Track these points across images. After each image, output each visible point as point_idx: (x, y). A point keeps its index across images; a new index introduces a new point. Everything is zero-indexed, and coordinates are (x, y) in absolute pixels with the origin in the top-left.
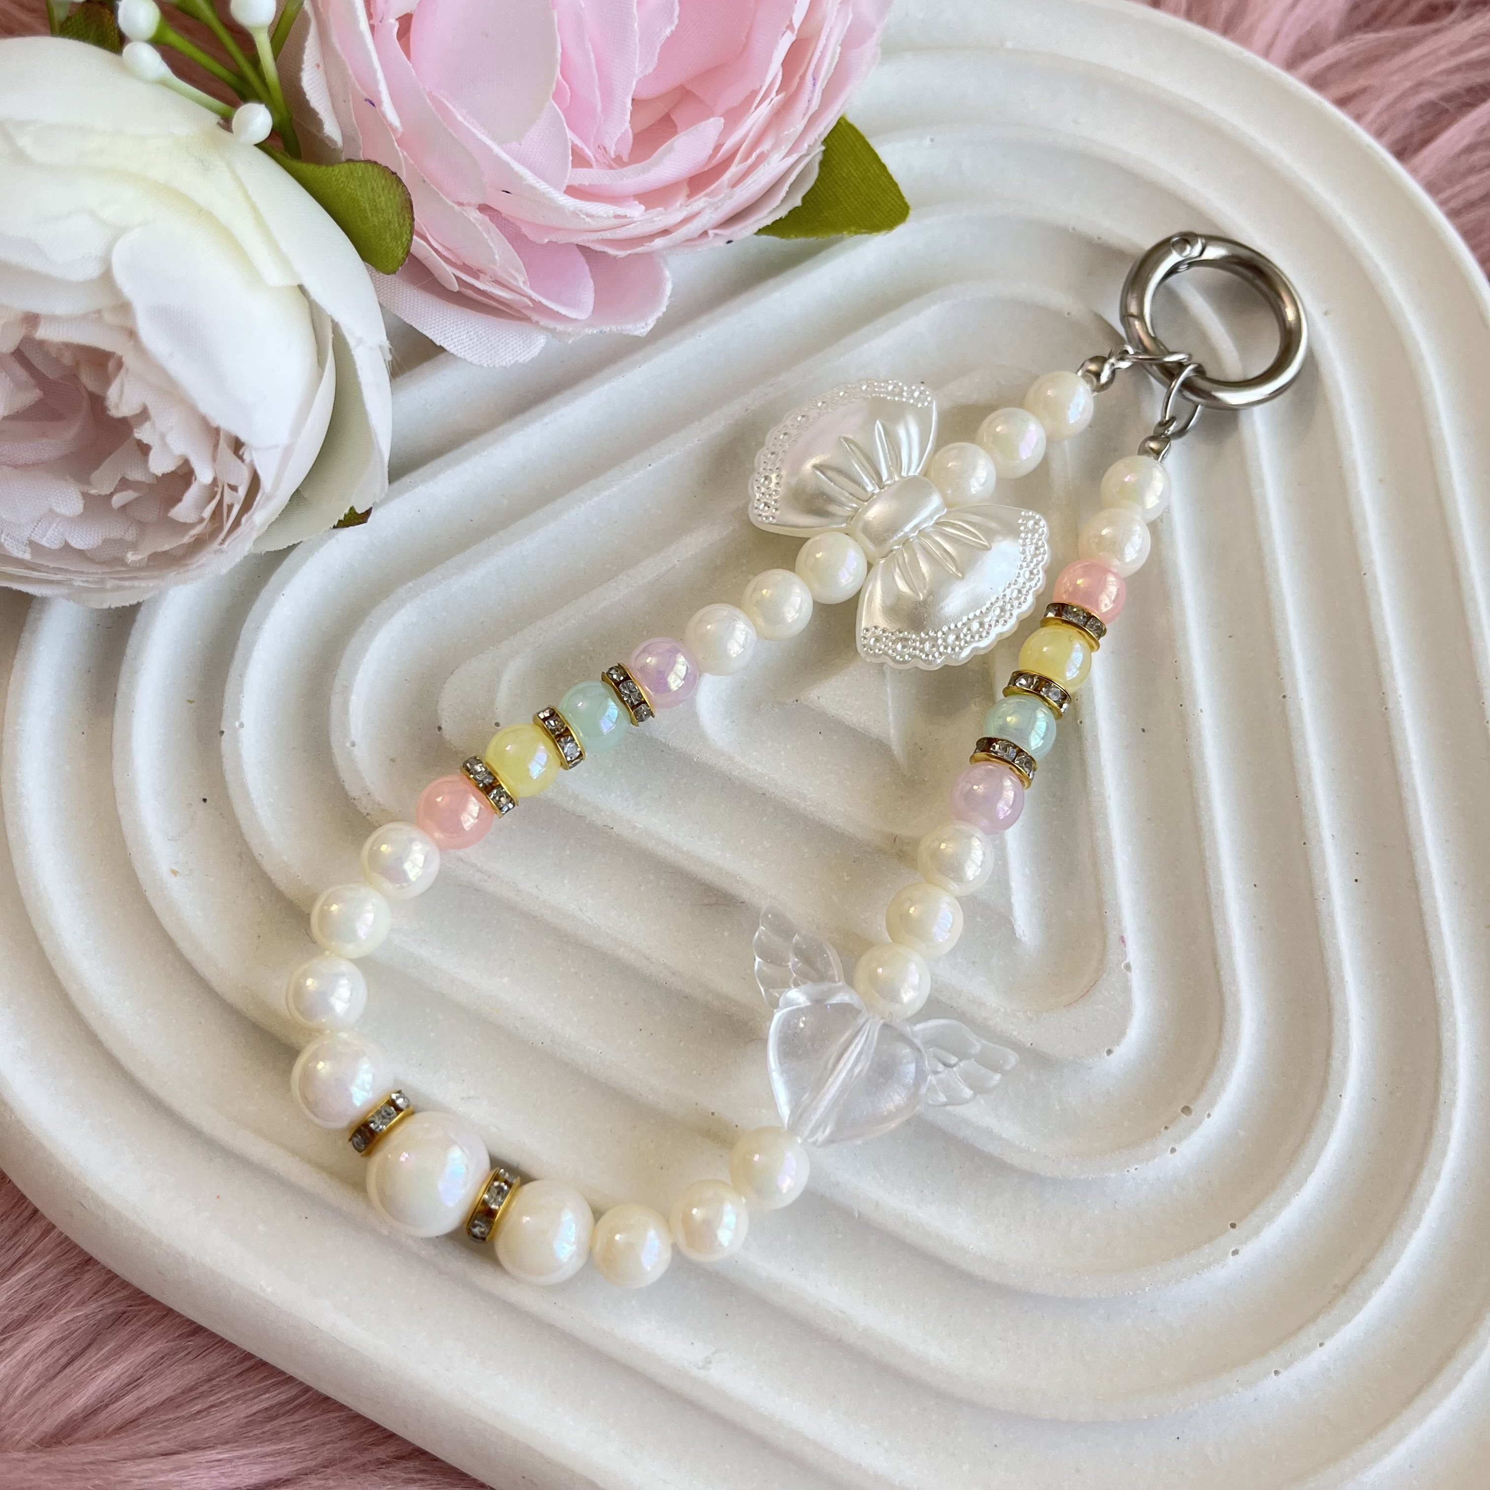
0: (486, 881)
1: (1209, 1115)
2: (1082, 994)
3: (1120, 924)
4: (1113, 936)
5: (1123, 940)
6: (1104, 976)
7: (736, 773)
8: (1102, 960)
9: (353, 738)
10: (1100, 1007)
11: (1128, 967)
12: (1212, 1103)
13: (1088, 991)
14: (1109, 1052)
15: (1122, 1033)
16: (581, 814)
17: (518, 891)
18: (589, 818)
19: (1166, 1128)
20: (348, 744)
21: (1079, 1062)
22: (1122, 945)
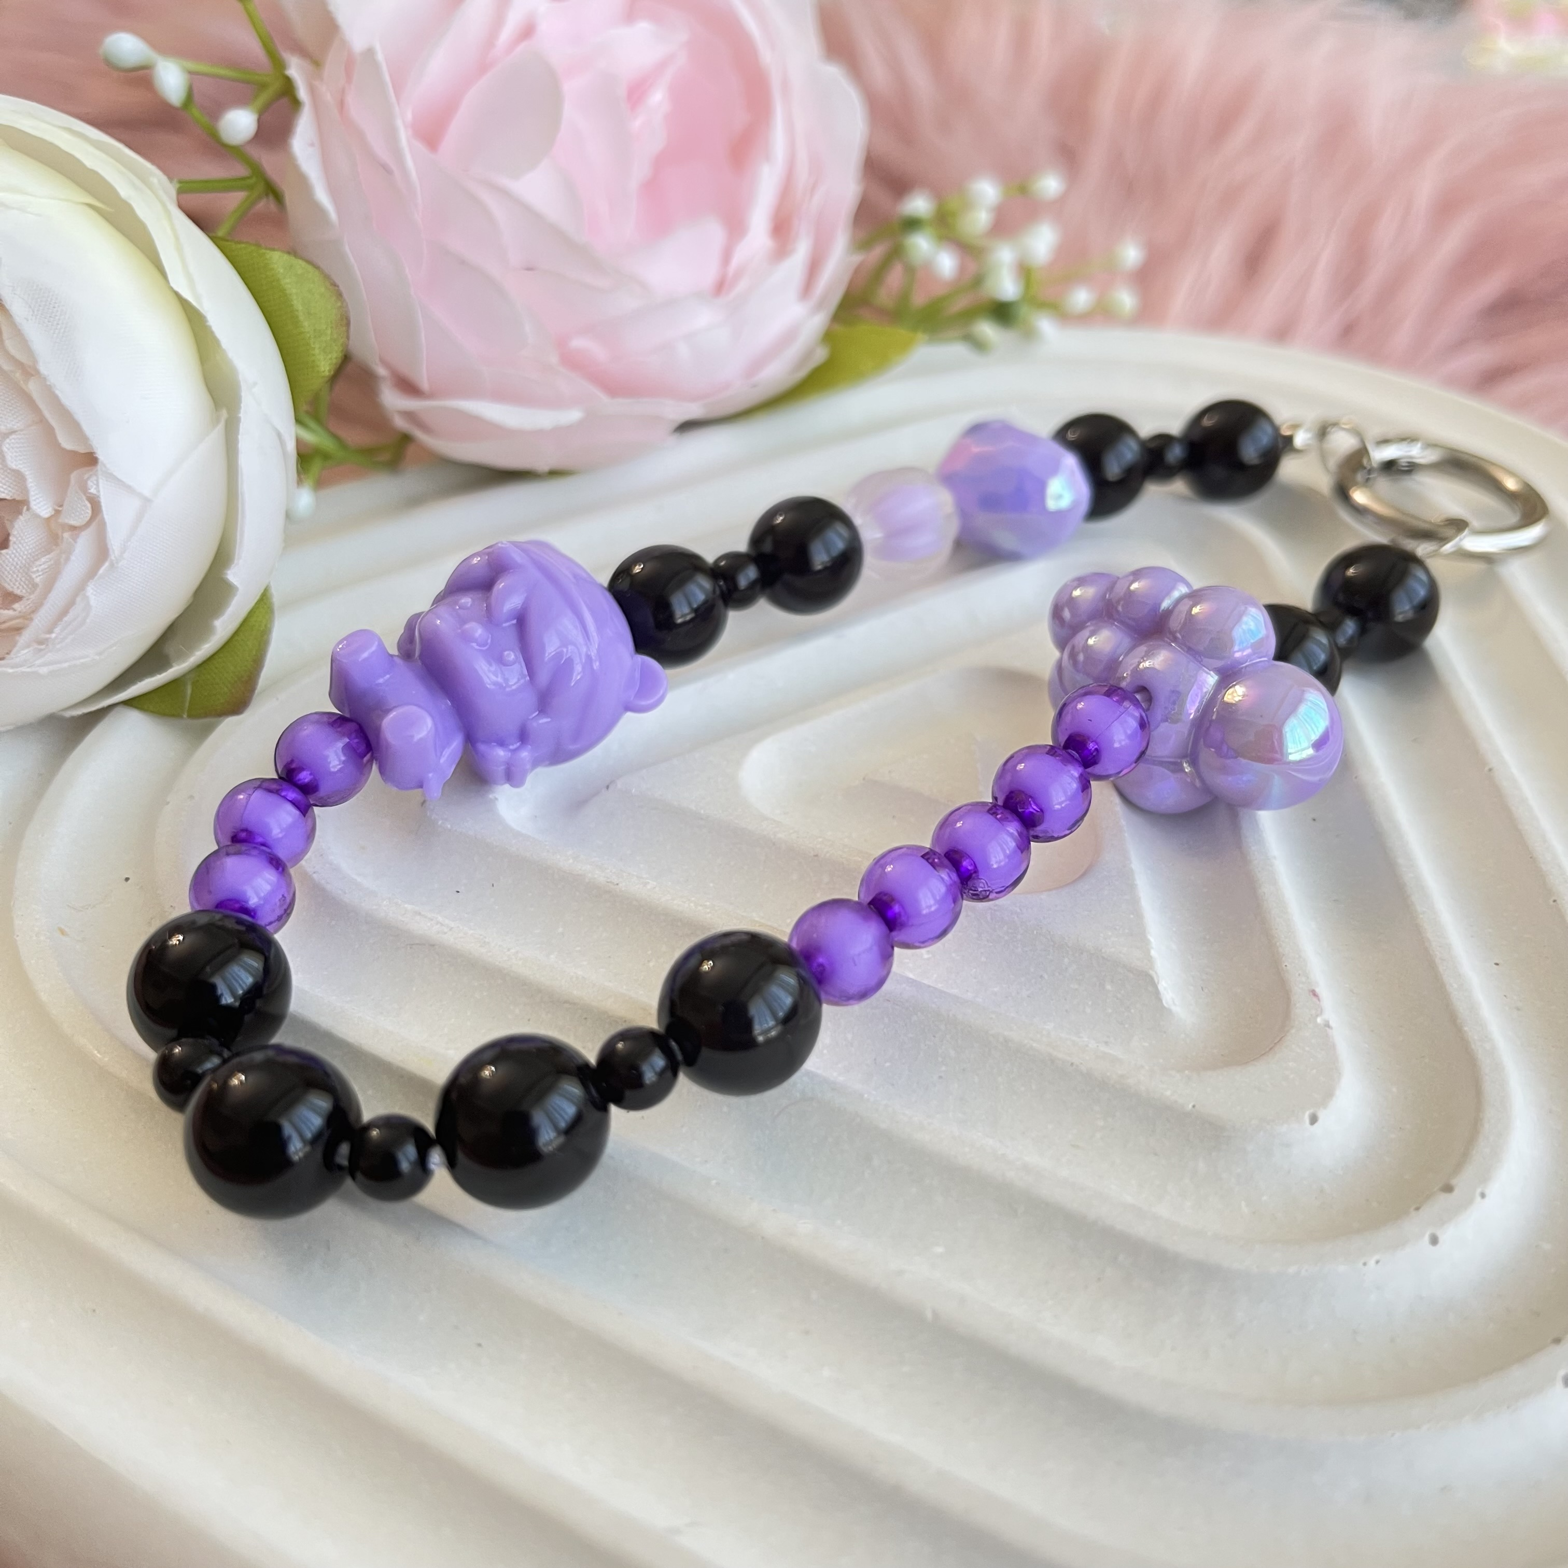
1: (1483, 1196)
2: (1263, 1052)
3: (1308, 978)
4: (1299, 990)
5: (1314, 993)
6: (1293, 1031)
7: (780, 835)
8: (1287, 1015)
10: (1290, 1064)
11: (1327, 1025)
12: (1485, 1177)
13: (1271, 1049)
14: (1314, 1120)
15: (1328, 1095)
16: (580, 873)
18: (590, 876)
19: (1417, 1209)
21: (1269, 1129)
22: (1315, 999)
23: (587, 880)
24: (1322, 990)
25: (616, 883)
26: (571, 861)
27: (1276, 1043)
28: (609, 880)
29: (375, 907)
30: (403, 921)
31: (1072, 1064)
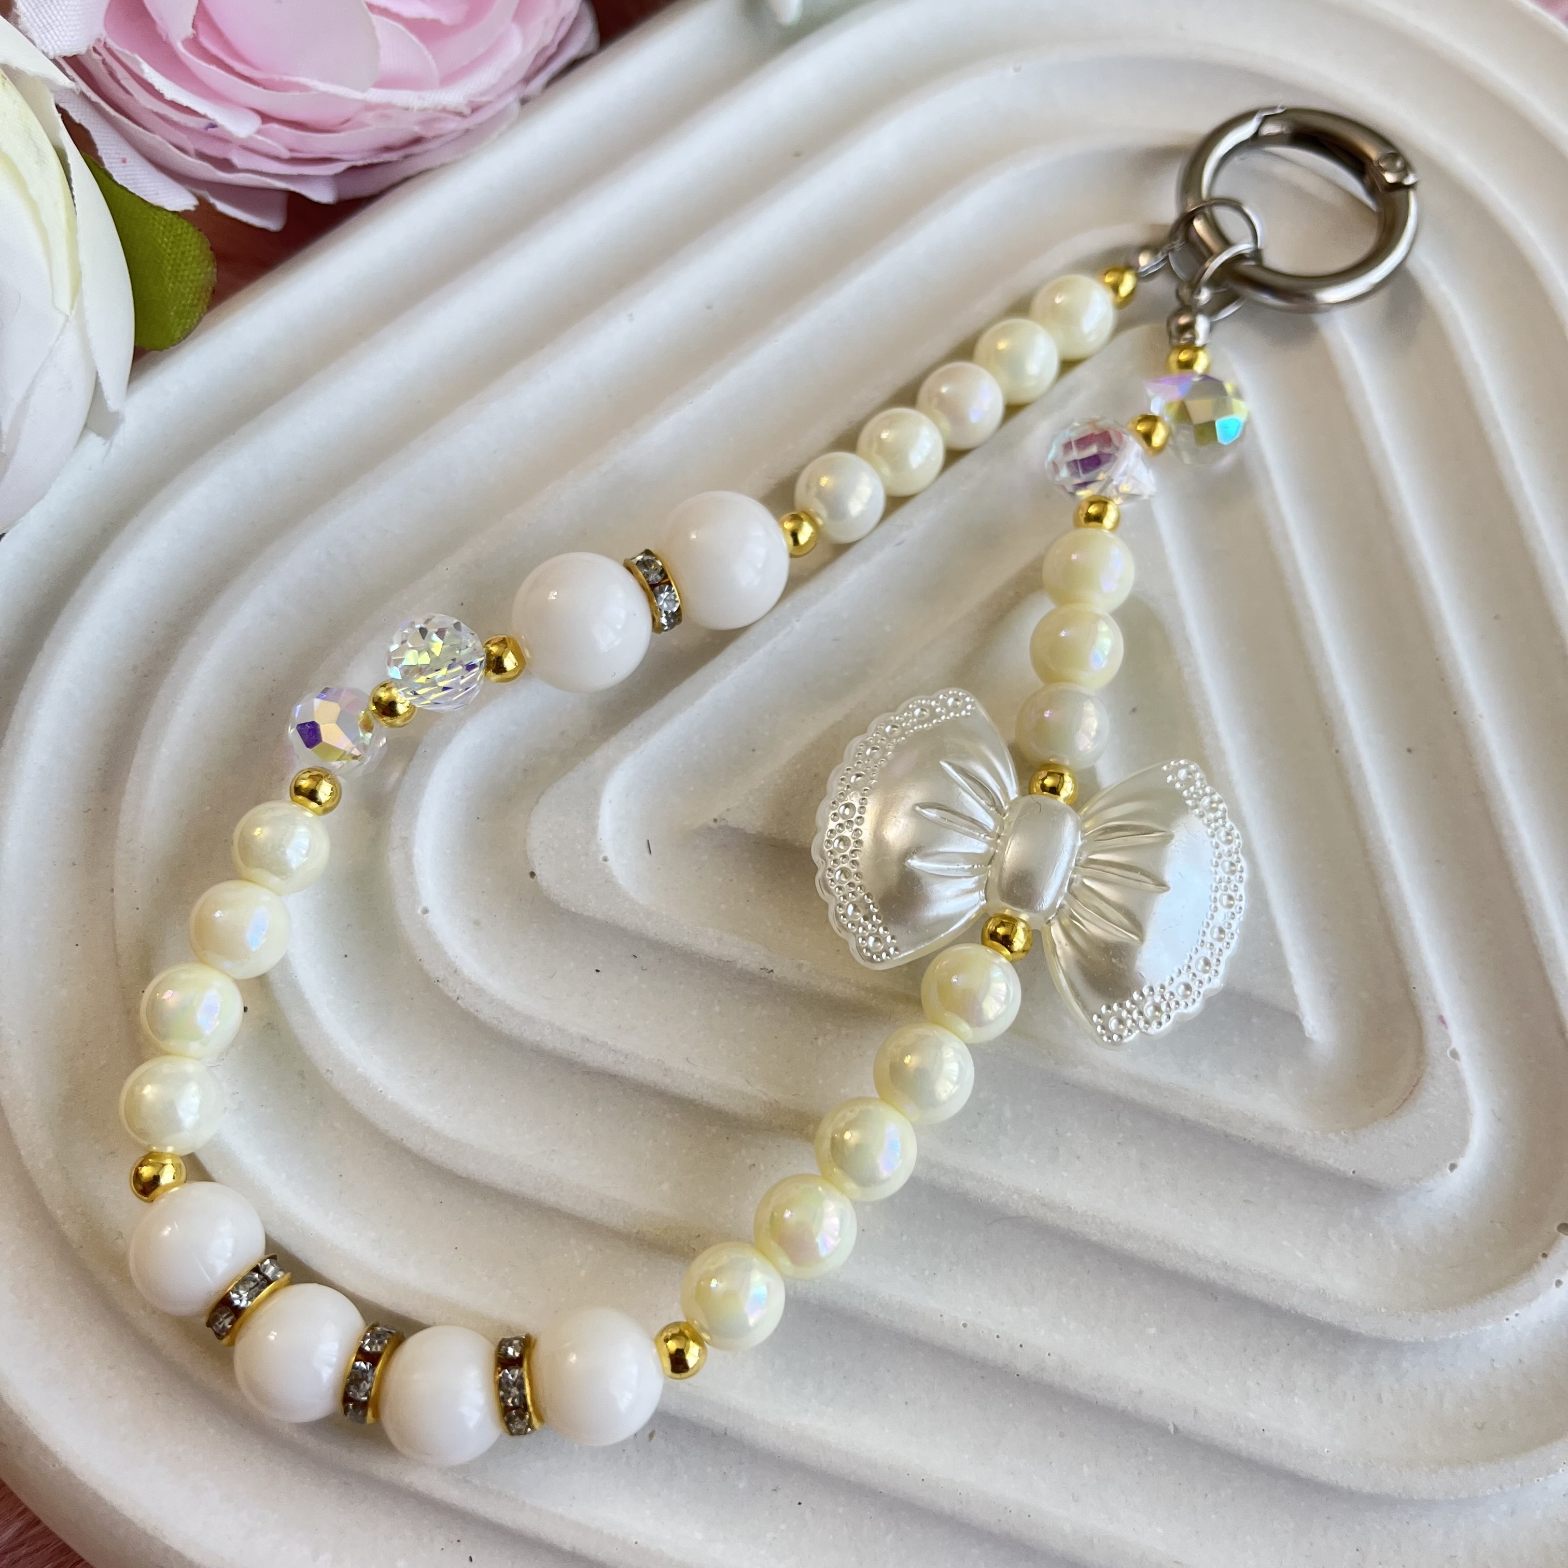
0: (623, 1063)
2: (1404, 1097)
3: (1435, 1000)
4: (1429, 1018)
5: (1442, 1020)
6: (1429, 1069)
8: (1421, 1049)
9: (425, 904)
10: (1430, 1110)
11: (1454, 1054)
13: (1411, 1093)
14: (1453, 1167)
15: (1464, 1140)
16: (729, 959)
17: (666, 1069)
18: (740, 961)
19: (1545, 1255)
20: (419, 912)
21: (1418, 1185)
22: (1443, 1027)
23: (739, 967)
24: (1448, 1014)
27: (1414, 1086)
28: (762, 967)
31: (1245, 1139)
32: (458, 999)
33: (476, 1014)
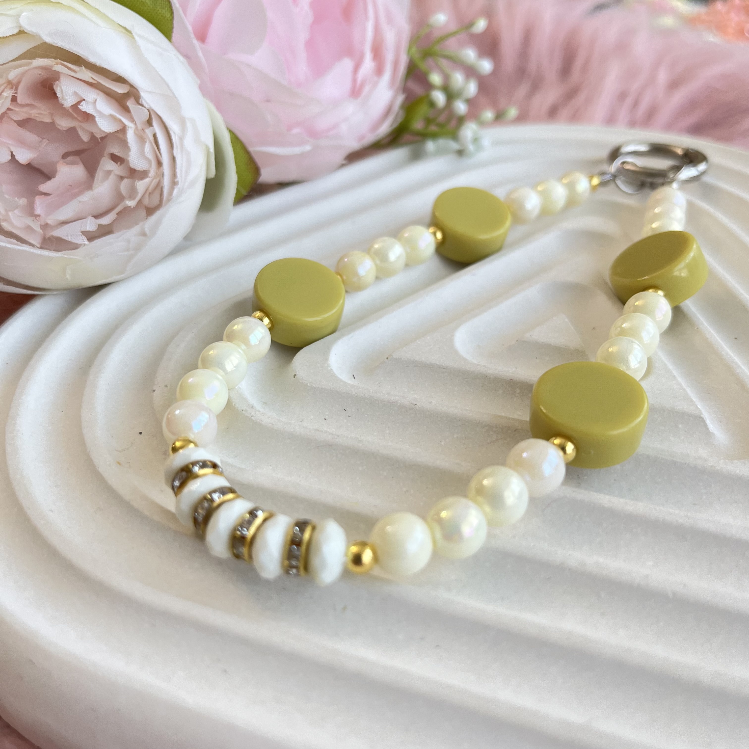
0: (336, 439)
7: (490, 372)
16: (393, 401)
17: (359, 440)
18: (399, 401)
23: (399, 404)
25: (415, 404)
26: (387, 396)
28: (411, 403)
29: (292, 430)
30: (311, 435)
31: (685, 464)
32: (252, 417)
33: (261, 422)
